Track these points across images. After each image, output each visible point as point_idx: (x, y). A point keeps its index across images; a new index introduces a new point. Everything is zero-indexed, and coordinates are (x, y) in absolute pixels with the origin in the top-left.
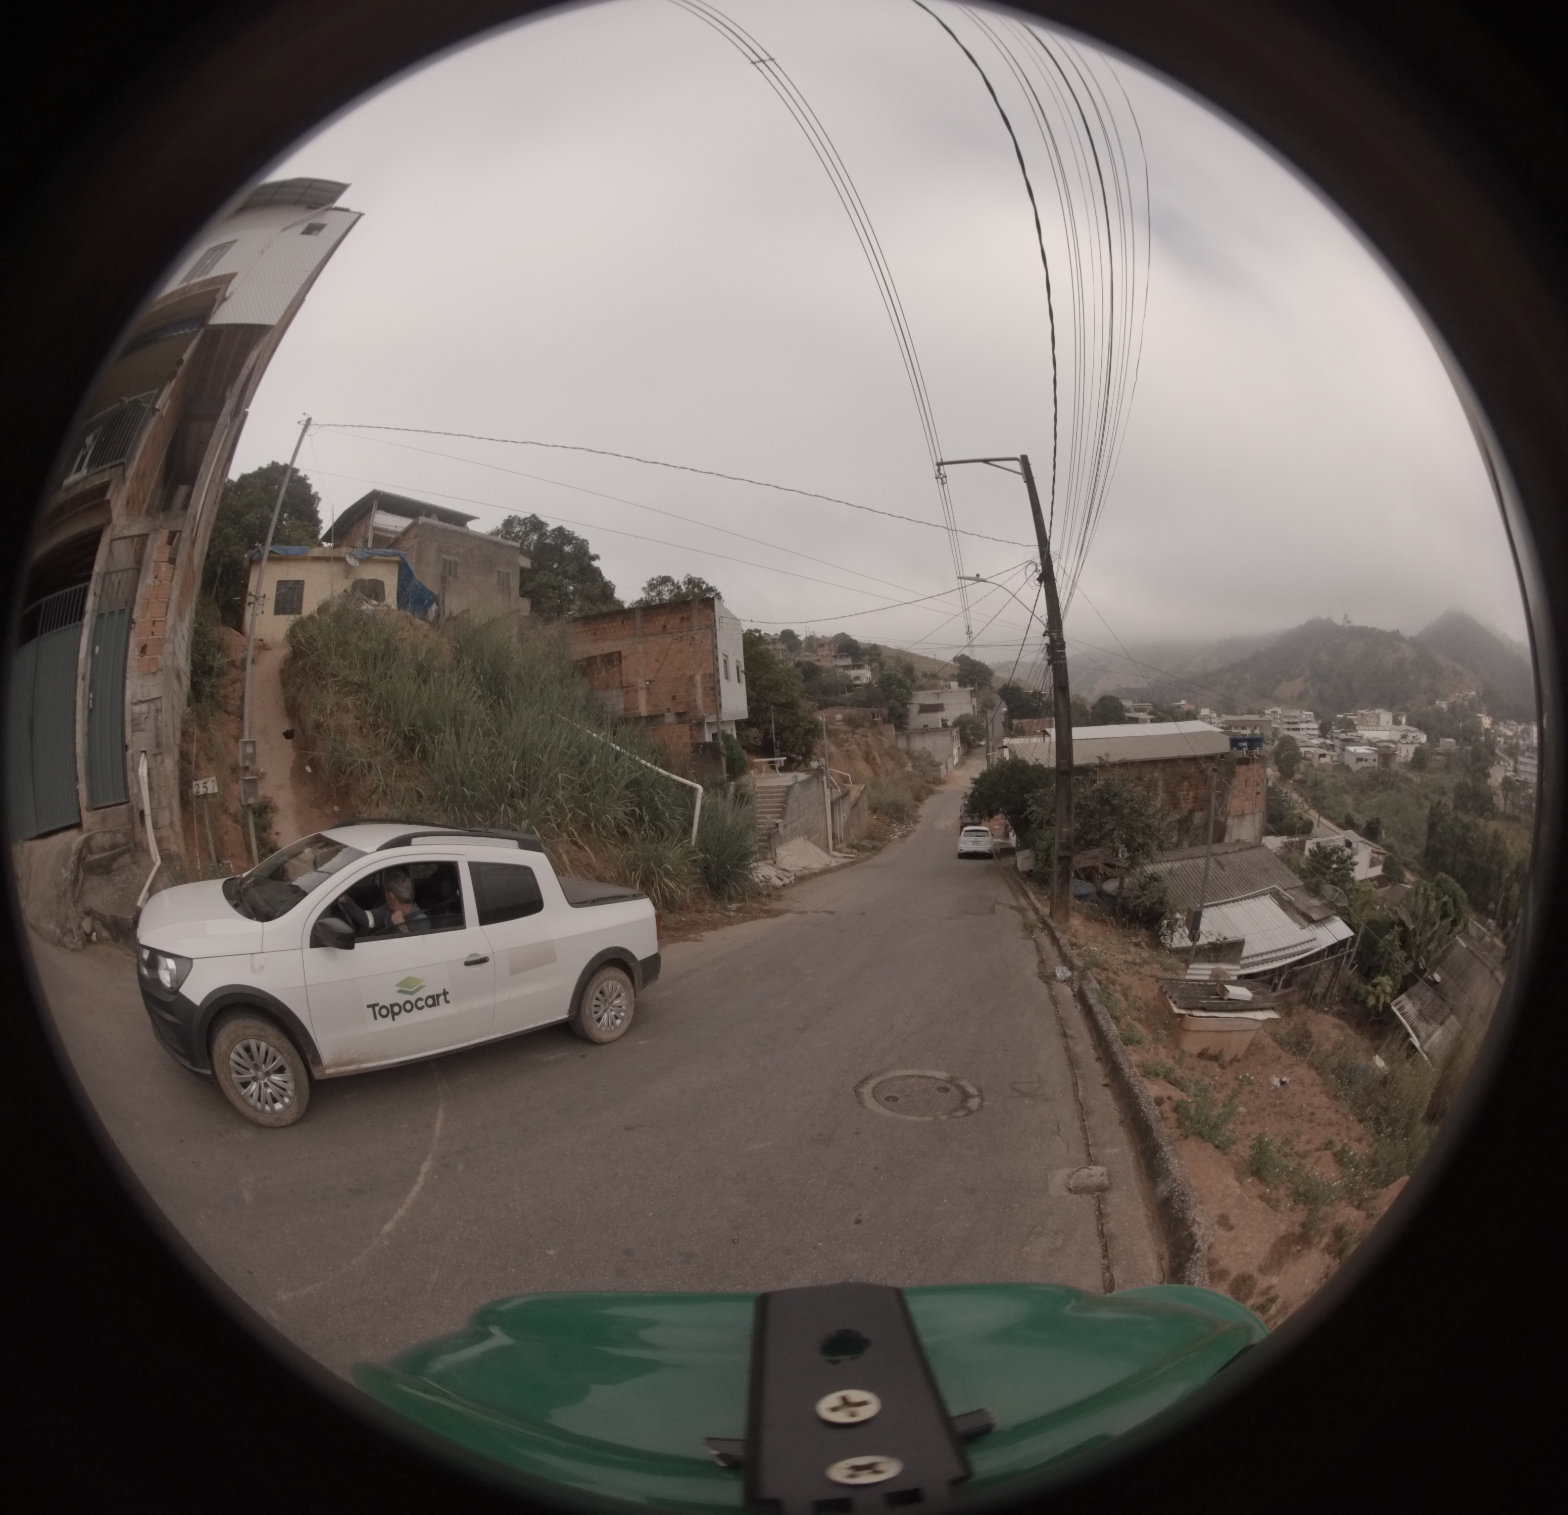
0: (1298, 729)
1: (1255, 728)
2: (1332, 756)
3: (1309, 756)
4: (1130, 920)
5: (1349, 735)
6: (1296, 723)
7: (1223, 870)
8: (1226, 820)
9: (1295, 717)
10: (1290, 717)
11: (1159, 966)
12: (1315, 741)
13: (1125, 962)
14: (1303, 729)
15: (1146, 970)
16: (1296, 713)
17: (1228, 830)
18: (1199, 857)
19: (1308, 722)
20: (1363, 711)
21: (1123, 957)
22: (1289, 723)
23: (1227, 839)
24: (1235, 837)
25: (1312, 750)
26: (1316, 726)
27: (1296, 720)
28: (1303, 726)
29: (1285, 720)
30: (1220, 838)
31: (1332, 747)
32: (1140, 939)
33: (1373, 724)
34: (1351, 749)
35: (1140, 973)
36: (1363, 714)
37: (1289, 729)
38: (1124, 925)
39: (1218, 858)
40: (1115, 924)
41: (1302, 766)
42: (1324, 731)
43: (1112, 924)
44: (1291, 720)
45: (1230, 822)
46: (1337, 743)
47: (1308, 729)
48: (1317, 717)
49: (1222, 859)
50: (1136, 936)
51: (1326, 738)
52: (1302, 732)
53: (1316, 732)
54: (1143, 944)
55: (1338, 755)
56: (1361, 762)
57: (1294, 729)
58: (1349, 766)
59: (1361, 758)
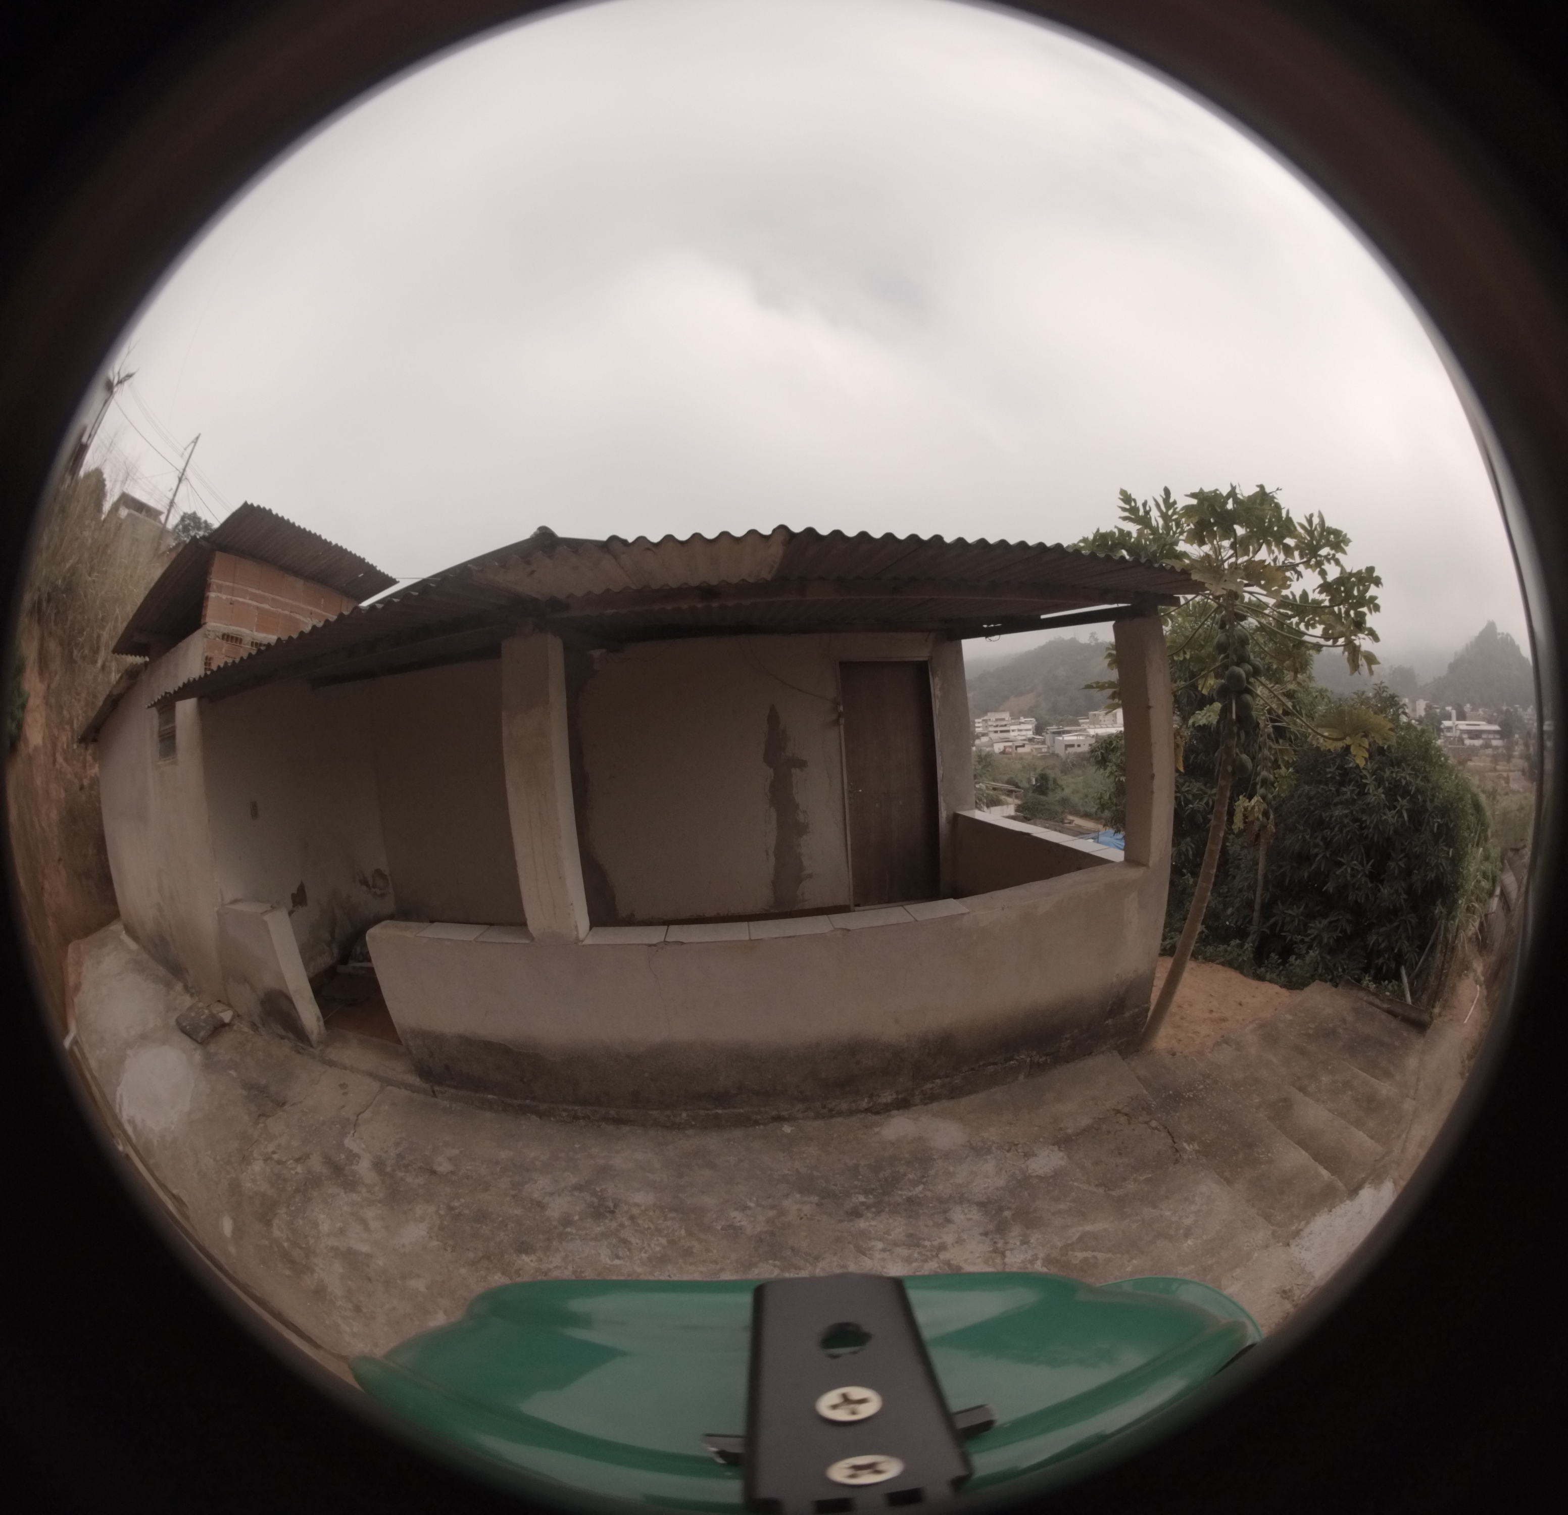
0: (1008, 731)
3: (1008, 750)
6: (1005, 725)
9: (1003, 719)
12: (1024, 738)
14: (1013, 731)
16: (1006, 716)
19: (1020, 723)
22: (997, 726)
25: (1012, 744)
26: (1030, 727)
27: (1004, 723)
28: (1012, 728)
29: (990, 723)
31: (1043, 742)
34: (1060, 738)
42: (1039, 730)
44: (999, 723)
46: (1051, 738)
47: (1020, 730)
48: (1037, 720)
51: (1040, 735)
52: (1012, 734)
55: (1048, 747)
56: (1070, 750)
57: (1002, 732)
58: (1057, 756)
59: (1072, 746)
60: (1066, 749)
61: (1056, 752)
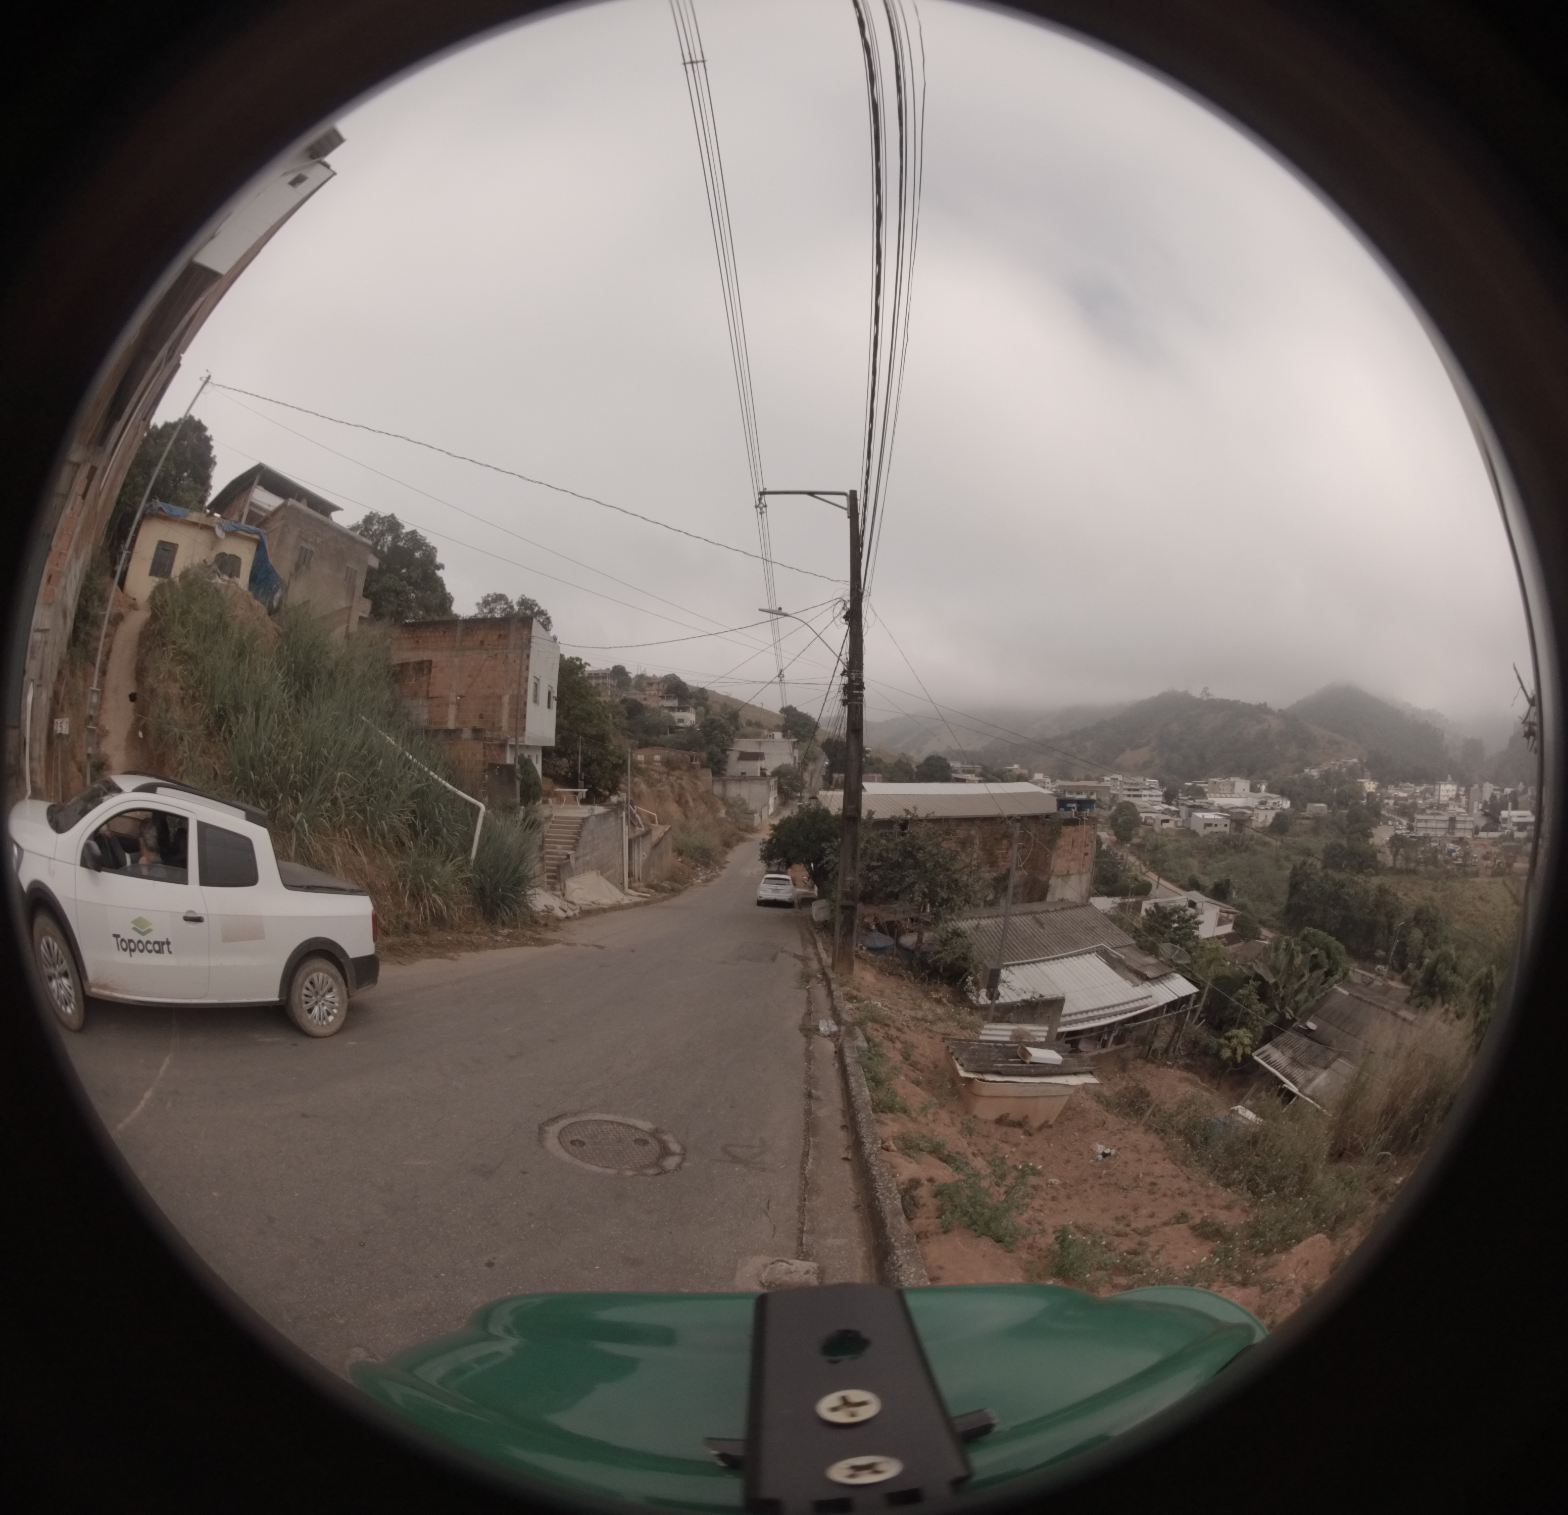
0: (1140, 796)
1: (1092, 793)
2: (1176, 822)
3: (1150, 821)
4: (930, 975)
5: (1198, 802)
6: (1137, 790)
7: (1043, 928)
8: (1049, 879)
9: (1137, 784)
10: (1131, 784)
11: (956, 1023)
12: (1158, 808)
13: (914, 1018)
14: (1145, 796)
15: (940, 1027)
16: (1140, 780)
17: (1051, 889)
18: (1016, 915)
19: (1151, 789)
20: (1215, 780)
21: (913, 1013)
22: (1129, 790)
23: (1049, 898)
24: (1058, 895)
25: (1154, 816)
26: (1161, 793)
27: (1137, 787)
28: (1145, 792)
29: (1126, 787)
30: (1042, 898)
31: (1177, 813)
32: (941, 995)
33: (1226, 791)
34: (1199, 815)
35: (931, 1031)
36: (1215, 783)
37: (1129, 796)
38: (923, 980)
39: (1038, 916)
40: (913, 978)
41: (1141, 831)
42: (1169, 798)
43: (910, 980)
44: (1132, 787)
45: (1053, 881)
46: (1183, 811)
47: (1151, 796)
48: (1162, 784)
49: (1042, 917)
50: (937, 991)
51: (1170, 804)
52: (1144, 799)
53: (1160, 799)
54: (945, 1000)
55: (1183, 821)
56: (1209, 829)
57: (1134, 796)
58: (1194, 833)
59: (1210, 825)
60: (1205, 828)
61: (1192, 828)
